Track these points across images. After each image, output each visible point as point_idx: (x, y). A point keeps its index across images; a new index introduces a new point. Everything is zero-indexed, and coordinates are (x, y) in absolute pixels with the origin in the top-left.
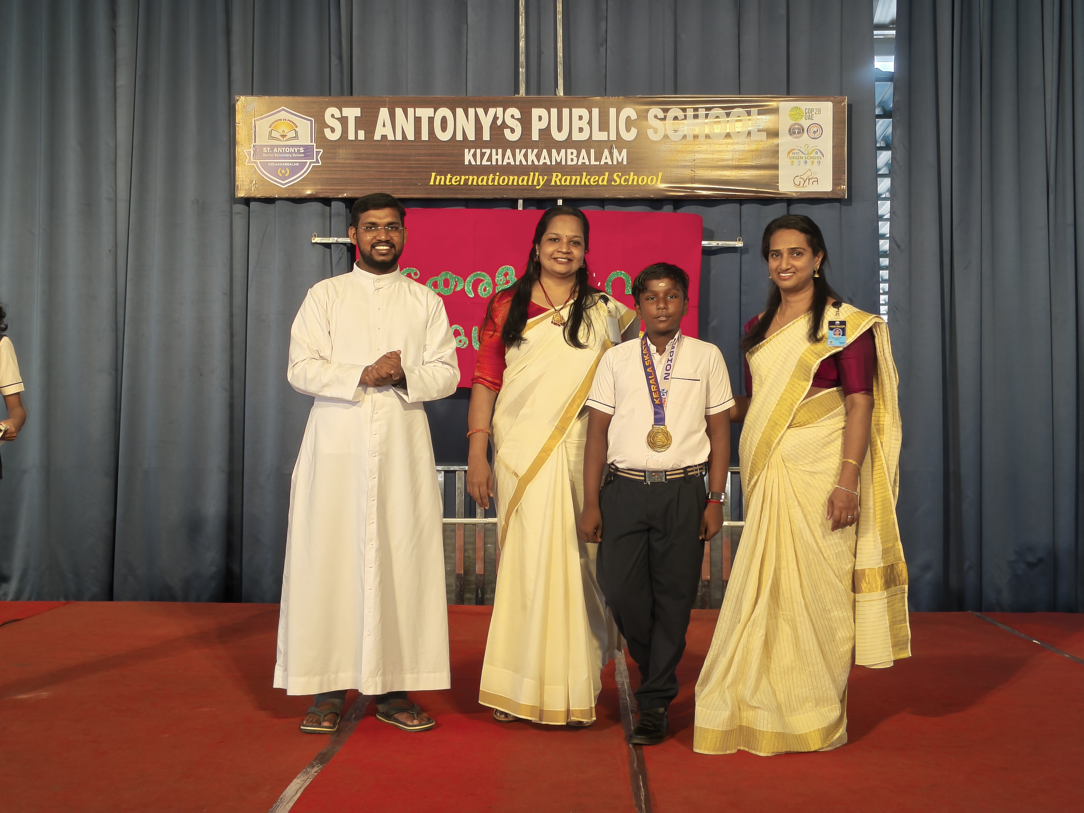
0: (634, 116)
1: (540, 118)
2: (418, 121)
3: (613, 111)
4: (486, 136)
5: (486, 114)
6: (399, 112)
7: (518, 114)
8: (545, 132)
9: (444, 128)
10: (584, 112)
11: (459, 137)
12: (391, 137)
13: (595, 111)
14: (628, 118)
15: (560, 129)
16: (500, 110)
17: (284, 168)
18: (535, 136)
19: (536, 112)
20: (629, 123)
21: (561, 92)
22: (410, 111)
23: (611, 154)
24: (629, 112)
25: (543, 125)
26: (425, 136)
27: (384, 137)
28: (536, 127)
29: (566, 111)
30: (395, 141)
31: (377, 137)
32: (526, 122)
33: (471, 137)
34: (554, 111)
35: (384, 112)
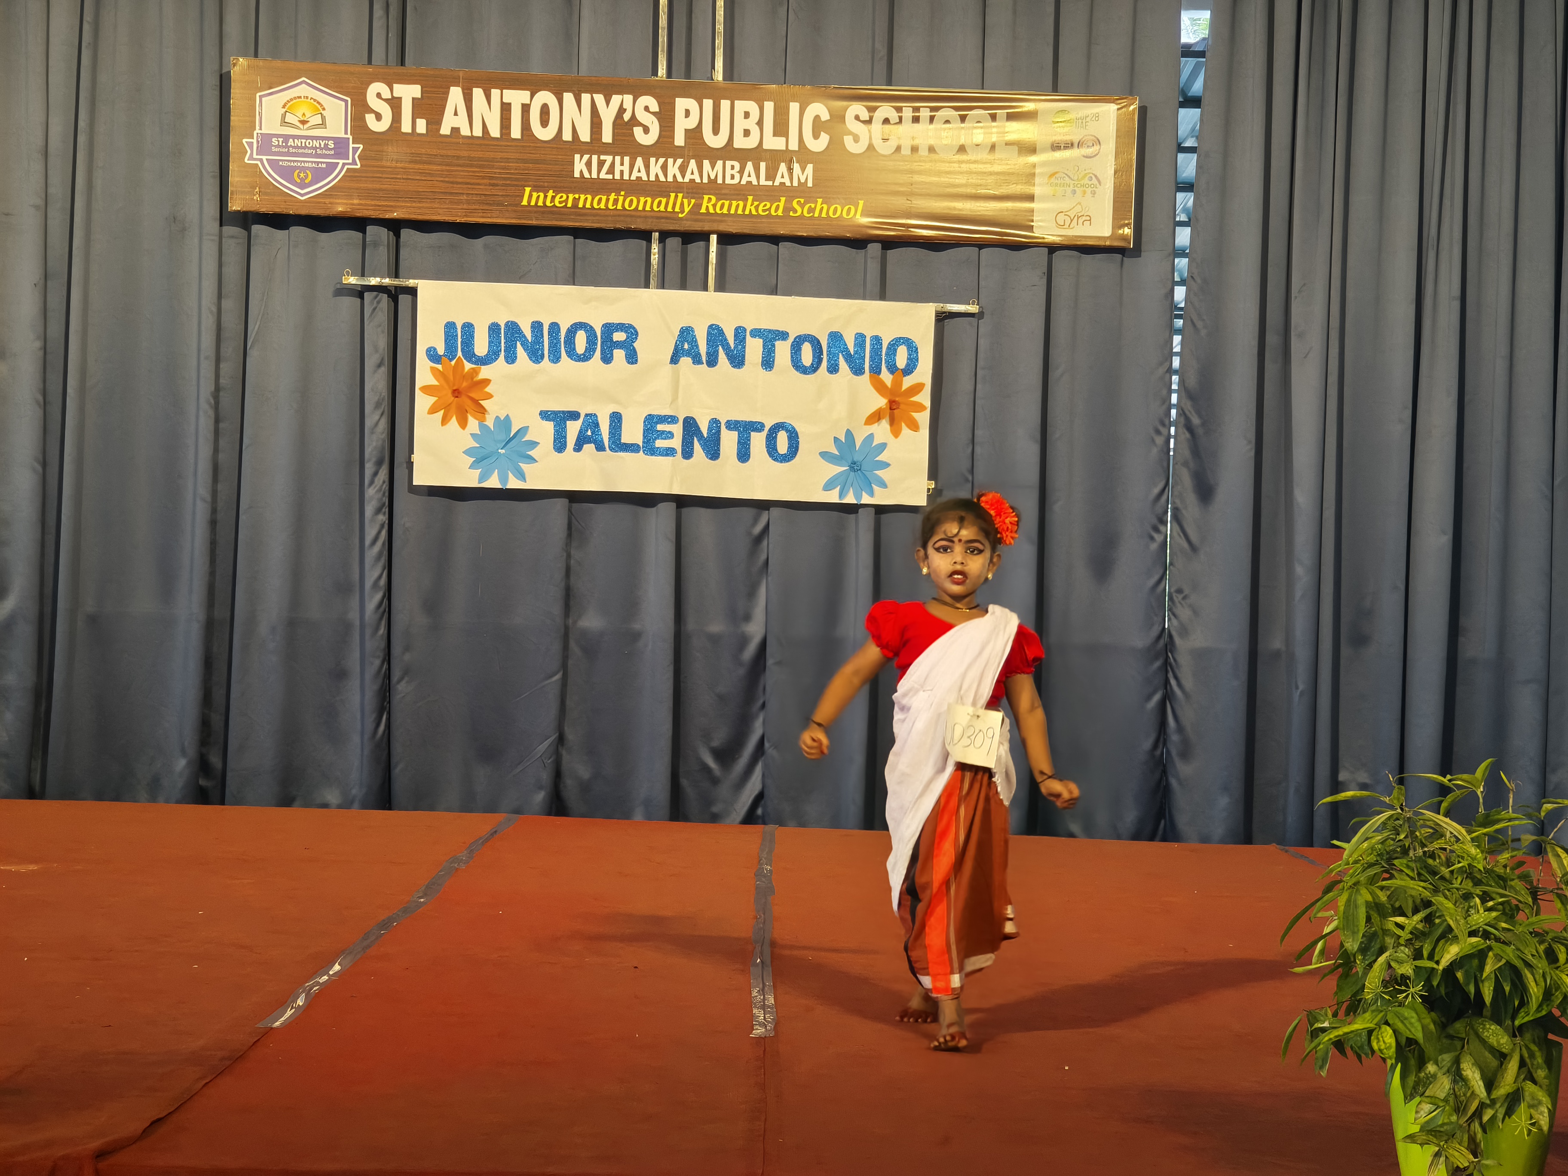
0: (825, 116)
1: (687, 113)
2: (506, 108)
3: (794, 107)
4: (607, 137)
5: (608, 103)
6: (478, 93)
7: (654, 106)
8: (694, 134)
9: (545, 122)
10: (751, 106)
11: (567, 136)
12: (465, 131)
13: (769, 106)
14: (817, 118)
15: (716, 130)
16: (628, 99)
17: (304, 169)
18: (679, 140)
19: (682, 104)
20: (818, 127)
21: (719, 75)
22: (495, 93)
23: (790, 169)
24: (819, 109)
25: (692, 123)
26: (516, 132)
27: (455, 130)
28: (682, 125)
29: (725, 104)
30: (472, 137)
31: (445, 130)
32: (666, 118)
33: (585, 136)
34: (708, 104)
35: (455, 94)
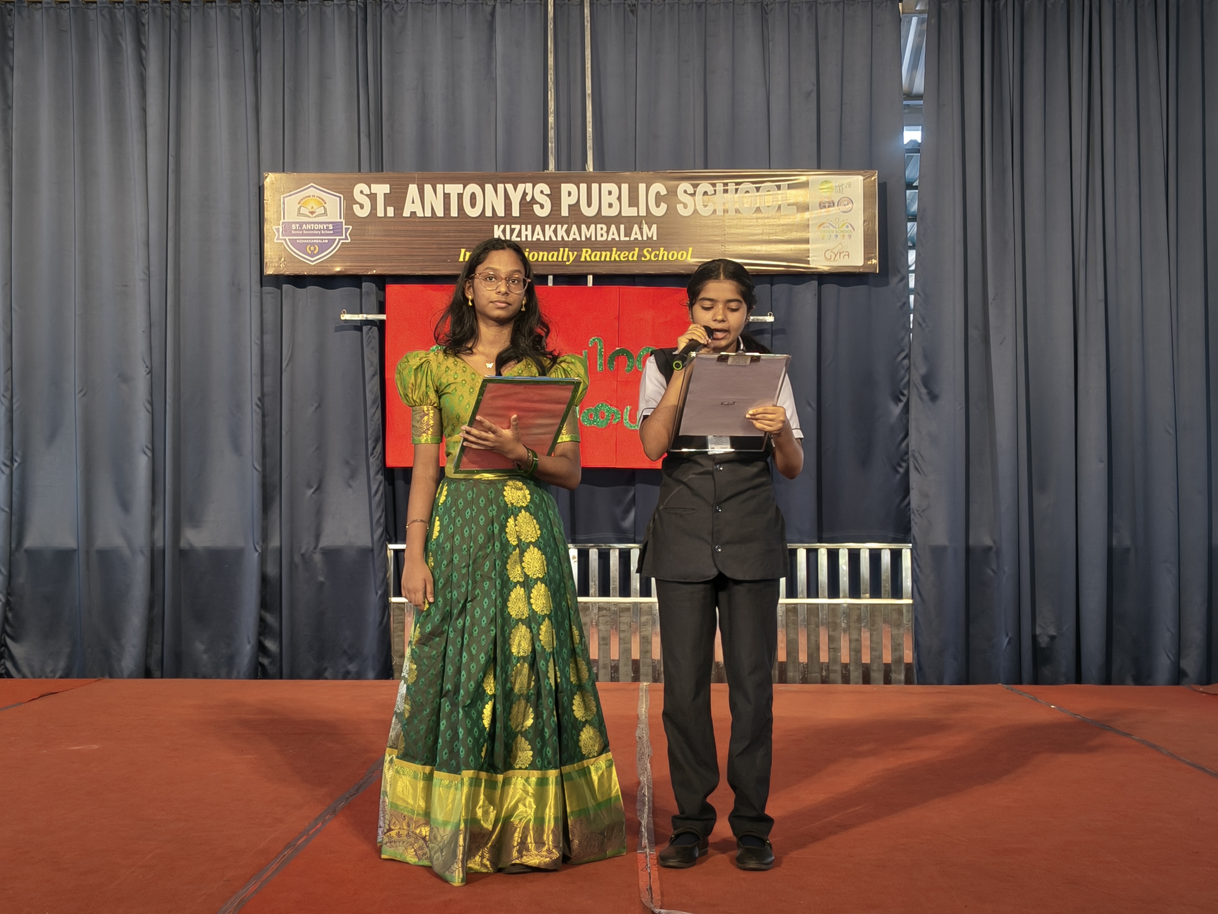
0: (664, 192)
1: (570, 194)
2: (447, 197)
3: (642, 187)
4: (516, 212)
5: (515, 189)
6: (428, 188)
7: (547, 191)
8: (575, 208)
9: (473, 205)
10: (613, 187)
11: (489, 213)
12: (420, 214)
13: (625, 187)
14: (658, 193)
15: (589, 204)
16: (529, 186)
17: (313, 244)
18: (565, 212)
19: (565, 188)
20: (659, 199)
21: (590, 167)
22: (439, 187)
23: (641, 229)
24: (659, 187)
25: (573, 200)
26: (454, 213)
27: (413, 213)
28: (566, 202)
29: (595, 187)
30: (425, 217)
31: (406, 213)
32: (555, 197)
33: (501, 213)
34: (583, 187)
35: (413, 189)
